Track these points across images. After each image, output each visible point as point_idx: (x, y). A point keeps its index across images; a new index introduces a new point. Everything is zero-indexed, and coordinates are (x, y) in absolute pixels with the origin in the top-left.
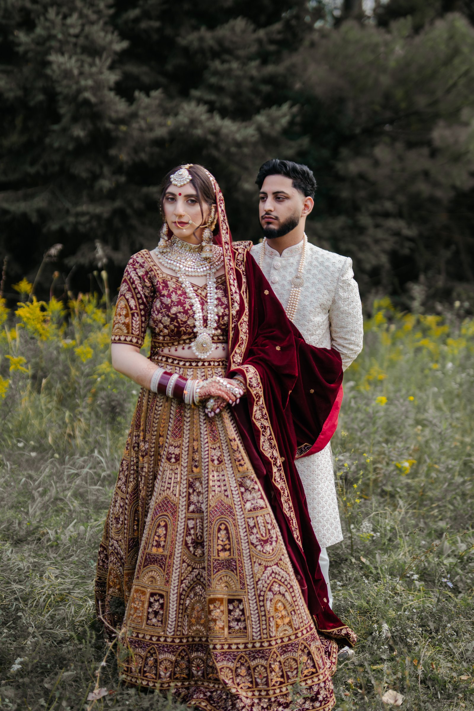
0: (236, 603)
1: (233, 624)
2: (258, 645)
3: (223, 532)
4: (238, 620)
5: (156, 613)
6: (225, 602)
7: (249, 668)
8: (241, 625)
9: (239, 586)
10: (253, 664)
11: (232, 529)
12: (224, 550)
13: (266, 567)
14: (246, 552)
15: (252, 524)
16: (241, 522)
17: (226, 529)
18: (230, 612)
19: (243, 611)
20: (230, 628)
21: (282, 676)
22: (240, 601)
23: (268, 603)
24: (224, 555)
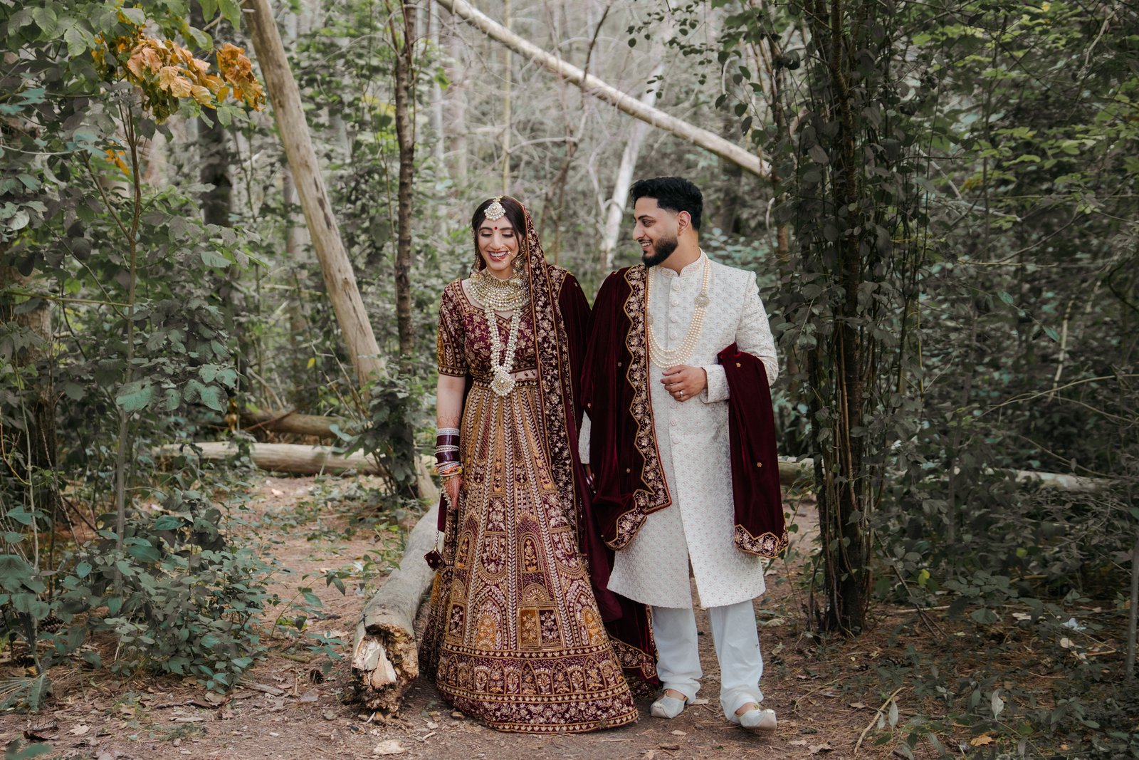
0: (547, 614)
1: (546, 634)
2: (572, 652)
3: (529, 548)
4: (551, 630)
5: (457, 624)
6: (537, 615)
7: (566, 674)
8: (554, 635)
9: (548, 598)
10: (569, 670)
11: (537, 544)
12: (531, 564)
13: (572, 581)
14: (552, 566)
15: (556, 540)
16: (546, 539)
17: (532, 544)
18: (542, 622)
19: (554, 621)
20: (543, 637)
21: (602, 682)
22: (551, 612)
23: (578, 615)
24: (532, 569)
